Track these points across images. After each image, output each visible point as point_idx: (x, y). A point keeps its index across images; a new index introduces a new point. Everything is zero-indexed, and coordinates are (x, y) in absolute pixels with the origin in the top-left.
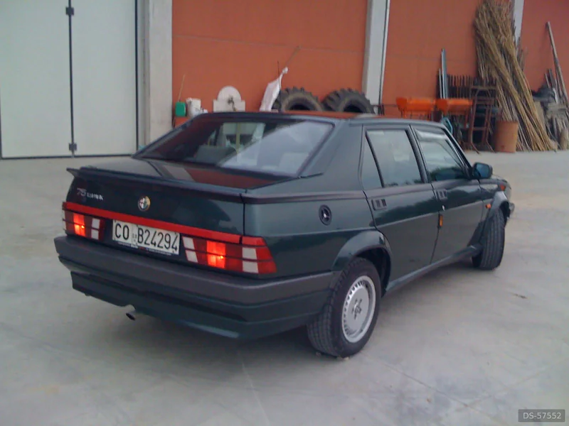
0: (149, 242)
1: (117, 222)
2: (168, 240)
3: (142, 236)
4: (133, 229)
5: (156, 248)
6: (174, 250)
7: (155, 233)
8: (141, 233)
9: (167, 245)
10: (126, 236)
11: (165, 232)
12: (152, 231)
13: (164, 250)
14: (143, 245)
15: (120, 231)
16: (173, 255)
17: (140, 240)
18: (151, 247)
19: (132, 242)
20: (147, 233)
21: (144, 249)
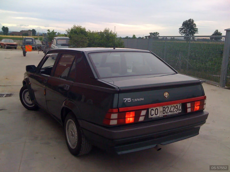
0: (168, 111)
1: (151, 109)
2: (177, 108)
3: (165, 110)
4: (160, 109)
5: (172, 113)
6: (179, 111)
7: (171, 106)
8: (164, 109)
9: (177, 110)
10: (156, 113)
11: (175, 105)
12: (170, 107)
13: (176, 112)
14: (166, 114)
15: (153, 112)
16: (179, 113)
17: (164, 113)
18: (170, 113)
19: (160, 115)
20: (168, 108)
21: (166, 116)
